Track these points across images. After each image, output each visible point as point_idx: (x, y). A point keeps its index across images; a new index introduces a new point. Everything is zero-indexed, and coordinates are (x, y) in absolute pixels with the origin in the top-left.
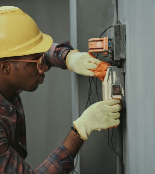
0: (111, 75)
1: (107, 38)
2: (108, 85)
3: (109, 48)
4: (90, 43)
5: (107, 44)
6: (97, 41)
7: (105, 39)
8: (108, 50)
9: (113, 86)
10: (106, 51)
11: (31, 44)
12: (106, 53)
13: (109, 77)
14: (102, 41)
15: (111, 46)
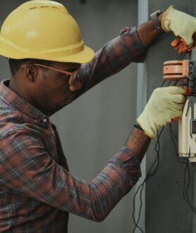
0: (190, 109)
1: (188, 61)
2: (187, 120)
3: (190, 73)
4: (165, 67)
5: (188, 69)
6: (174, 64)
7: (185, 62)
8: (188, 75)
9: (193, 122)
10: (185, 78)
11: (69, 51)
12: (185, 81)
13: (188, 110)
14: (181, 64)
15: (192, 71)
